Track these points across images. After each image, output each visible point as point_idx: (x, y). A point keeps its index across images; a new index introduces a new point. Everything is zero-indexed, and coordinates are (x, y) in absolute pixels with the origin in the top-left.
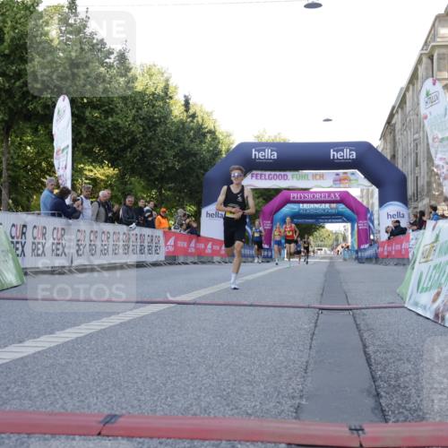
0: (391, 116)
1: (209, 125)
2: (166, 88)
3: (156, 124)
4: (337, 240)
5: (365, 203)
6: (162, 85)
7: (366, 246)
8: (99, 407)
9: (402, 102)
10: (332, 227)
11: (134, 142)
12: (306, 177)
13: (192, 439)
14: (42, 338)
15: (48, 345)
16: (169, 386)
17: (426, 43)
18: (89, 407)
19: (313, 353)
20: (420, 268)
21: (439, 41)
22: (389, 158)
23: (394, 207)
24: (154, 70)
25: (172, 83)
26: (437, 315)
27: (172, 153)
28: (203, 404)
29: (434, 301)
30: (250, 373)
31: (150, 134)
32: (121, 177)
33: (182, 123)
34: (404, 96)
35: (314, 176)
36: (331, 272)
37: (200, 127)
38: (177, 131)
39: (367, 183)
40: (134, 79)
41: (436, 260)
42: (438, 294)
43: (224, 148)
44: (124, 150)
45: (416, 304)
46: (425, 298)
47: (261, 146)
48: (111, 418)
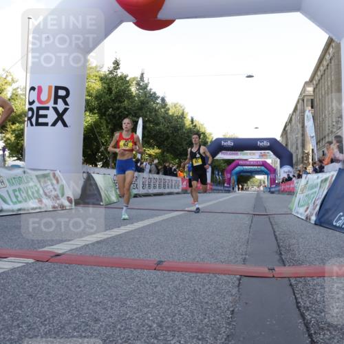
0: (286, 127)
1: (202, 130)
2: (183, 113)
3: (178, 130)
4: (260, 183)
5: (273, 166)
6: (181, 112)
7: (274, 186)
8: (154, 257)
9: (290, 120)
10: (258, 177)
11: (168, 137)
12: (246, 154)
13: (196, 272)
14: (129, 226)
15: (131, 229)
16: (186, 248)
17: (301, 94)
18: (150, 257)
19: (251, 234)
20: (299, 196)
21: (307, 93)
22: (284, 145)
23: (287, 168)
24: (177, 106)
25: (186, 111)
26: (307, 218)
27: (185, 142)
28: (201, 257)
29: (306, 211)
30: (222, 243)
31: (175, 134)
32: (162, 153)
33: (190, 129)
34: (291, 118)
35: (250, 154)
36: (258, 198)
37: (198, 131)
38: (188, 132)
39: (274, 157)
40: (168, 109)
41: (307, 192)
42: (308, 208)
43: (209, 141)
44: (164, 142)
45: (298, 213)
46: (302, 210)
47: (226, 140)
48: (160, 263)
